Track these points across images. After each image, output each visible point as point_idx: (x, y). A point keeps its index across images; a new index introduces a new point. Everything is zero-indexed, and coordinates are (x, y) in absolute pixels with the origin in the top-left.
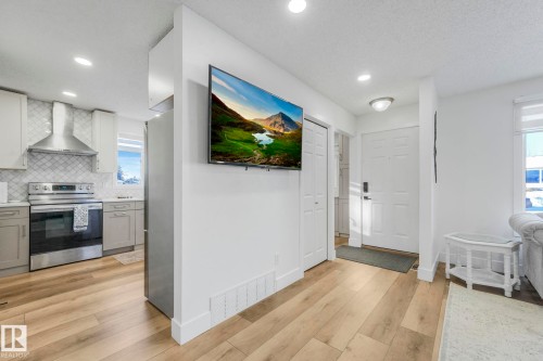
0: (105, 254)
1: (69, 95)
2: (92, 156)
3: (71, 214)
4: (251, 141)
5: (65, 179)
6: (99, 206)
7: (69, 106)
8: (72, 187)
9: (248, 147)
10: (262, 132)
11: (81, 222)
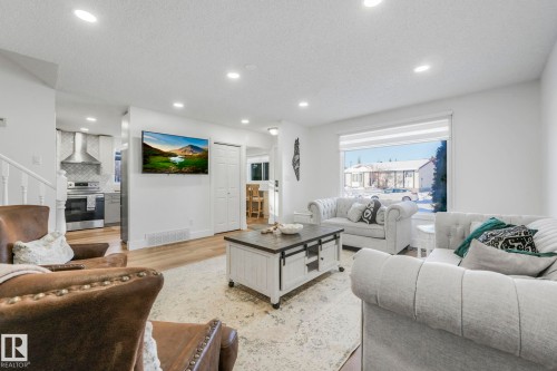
0: (106, 225)
1: (85, 130)
2: (98, 165)
3: (85, 200)
4: (169, 161)
5: (82, 179)
6: (101, 196)
7: (85, 134)
8: (86, 184)
9: (166, 164)
10: (176, 156)
11: (91, 205)
